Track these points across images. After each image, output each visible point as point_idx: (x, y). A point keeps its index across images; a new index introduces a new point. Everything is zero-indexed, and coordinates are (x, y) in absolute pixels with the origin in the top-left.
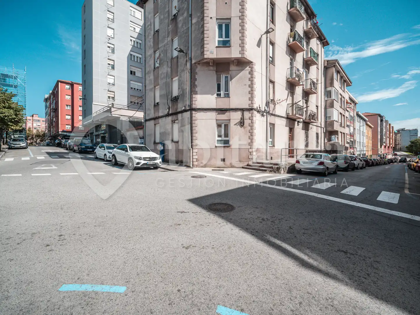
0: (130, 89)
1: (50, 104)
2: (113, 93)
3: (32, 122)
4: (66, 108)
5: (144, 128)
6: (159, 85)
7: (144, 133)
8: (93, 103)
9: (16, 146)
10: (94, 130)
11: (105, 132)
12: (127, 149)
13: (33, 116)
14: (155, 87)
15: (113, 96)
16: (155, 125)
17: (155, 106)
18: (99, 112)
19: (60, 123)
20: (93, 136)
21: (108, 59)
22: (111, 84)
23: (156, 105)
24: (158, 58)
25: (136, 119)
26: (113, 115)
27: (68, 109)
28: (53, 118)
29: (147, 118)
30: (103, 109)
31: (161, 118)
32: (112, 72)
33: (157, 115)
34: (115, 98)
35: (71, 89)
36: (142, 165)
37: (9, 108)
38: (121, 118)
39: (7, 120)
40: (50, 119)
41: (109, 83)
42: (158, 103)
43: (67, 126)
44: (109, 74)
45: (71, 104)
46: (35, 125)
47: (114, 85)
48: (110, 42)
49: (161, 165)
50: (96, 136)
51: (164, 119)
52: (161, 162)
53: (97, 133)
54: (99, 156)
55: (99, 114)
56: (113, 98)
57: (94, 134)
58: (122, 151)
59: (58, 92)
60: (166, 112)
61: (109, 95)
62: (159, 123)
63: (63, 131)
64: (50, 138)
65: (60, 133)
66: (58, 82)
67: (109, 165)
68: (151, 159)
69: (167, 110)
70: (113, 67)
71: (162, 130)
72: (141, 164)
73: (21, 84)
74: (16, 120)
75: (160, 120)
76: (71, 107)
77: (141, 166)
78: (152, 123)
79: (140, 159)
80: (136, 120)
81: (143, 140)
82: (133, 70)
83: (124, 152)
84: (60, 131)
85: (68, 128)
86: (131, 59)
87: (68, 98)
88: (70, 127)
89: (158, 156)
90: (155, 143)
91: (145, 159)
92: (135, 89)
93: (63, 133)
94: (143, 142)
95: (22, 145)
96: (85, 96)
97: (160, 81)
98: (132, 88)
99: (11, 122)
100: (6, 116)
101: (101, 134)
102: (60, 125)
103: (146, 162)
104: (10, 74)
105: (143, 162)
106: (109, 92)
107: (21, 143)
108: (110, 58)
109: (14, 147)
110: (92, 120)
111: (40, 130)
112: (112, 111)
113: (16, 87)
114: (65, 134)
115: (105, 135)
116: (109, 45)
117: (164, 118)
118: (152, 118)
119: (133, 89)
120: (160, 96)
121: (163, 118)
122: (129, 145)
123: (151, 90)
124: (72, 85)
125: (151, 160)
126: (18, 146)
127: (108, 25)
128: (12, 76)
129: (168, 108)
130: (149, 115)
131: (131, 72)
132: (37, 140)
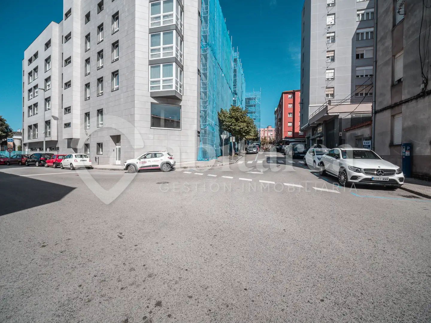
0: (355, 77)
1: (278, 115)
2: (333, 89)
3: (267, 132)
4: (289, 116)
5: (373, 124)
6: (402, 49)
7: (373, 131)
8: (310, 106)
9: (250, 151)
10: (310, 135)
11: (322, 135)
12: (339, 155)
13: (268, 127)
14: (394, 56)
15: (332, 92)
16: (393, 116)
17: (393, 86)
18: (315, 114)
19: (283, 131)
20: (310, 140)
21: (327, 52)
22: (330, 79)
23: (397, 85)
24: (401, 5)
25: (361, 114)
26: (330, 114)
27: (290, 116)
28: (279, 127)
29: (378, 108)
30: (318, 110)
31: (407, 104)
32: (333, 65)
33: (397, 100)
34: (335, 94)
35: (293, 98)
36: (362, 180)
37: (244, 122)
38: (340, 116)
39: (242, 131)
40: (278, 127)
41: (327, 79)
42: (400, 81)
43: (289, 133)
44: (328, 69)
45: (292, 112)
46: (269, 134)
47: (333, 79)
48: (330, 30)
49: (402, 183)
50: (312, 140)
51: (413, 104)
52: (403, 178)
53: (313, 137)
54: (309, 163)
55: (315, 116)
56: (333, 95)
57: (310, 138)
58: (332, 158)
59: (282, 103)
60: (418, 90)
61: (327, 93)
62: (401, 113)
63: (286, 138)
64: (277, 144)
65: (283, 139)
66: (283, 93)
67: (316, 174)
68: (379, 172)
69: (420, 86)
70: (333, 59)
71: (409, 123)
72: (360, 180)
73: (258, 103)
74: (247, 130)
75: (404, 107)
76: (292, 114)
77: (360, 182)
78: (387, 114)
79: (358, 170)
80: (361, 116)
81: (370, 141)
82: (360, 53)
83: (334, 159)
84: (283, 137)
85: (290, 135)
86: (358, 39)
87: (290, 106)
88: (291, 134)
89: (396, 168)
90: (392, 145)
91: (367, 171)
92: (362, 76)
93: (285, 140)
94: (370, 144)
95: (254, 151)
96: (303, 100)
97: (404, 41)
98: (358, 76)
99: (244, 132)
100: (241, 128)
101: (317, 137)
102: (283, 132)
103: (369, 177)
104: (251, 97)
105: (363, 176)
106: (328, 90)
107: (254, 149)
108: (329, 49)
109: (249, 152)
110: (308, 124)
111: (272, 138)
112: (328, 110)
113: (255, 106)
114: (287, 140)
115: (322, 138)
116: (328, 35)
117: (414, 101)
118: (386, 106)
119: (360, 77)
120: (406, 67)
121: (410, 103)
122: (342, 149)
123: (386, 64)
124: (293, 93)
125: (381, 174)
126: (252, 151)
127: (328, 12)
128: (253, 98)
129: (423, 82)
130: (381, 102)
131: (358, 56)
132: (269, 146)
